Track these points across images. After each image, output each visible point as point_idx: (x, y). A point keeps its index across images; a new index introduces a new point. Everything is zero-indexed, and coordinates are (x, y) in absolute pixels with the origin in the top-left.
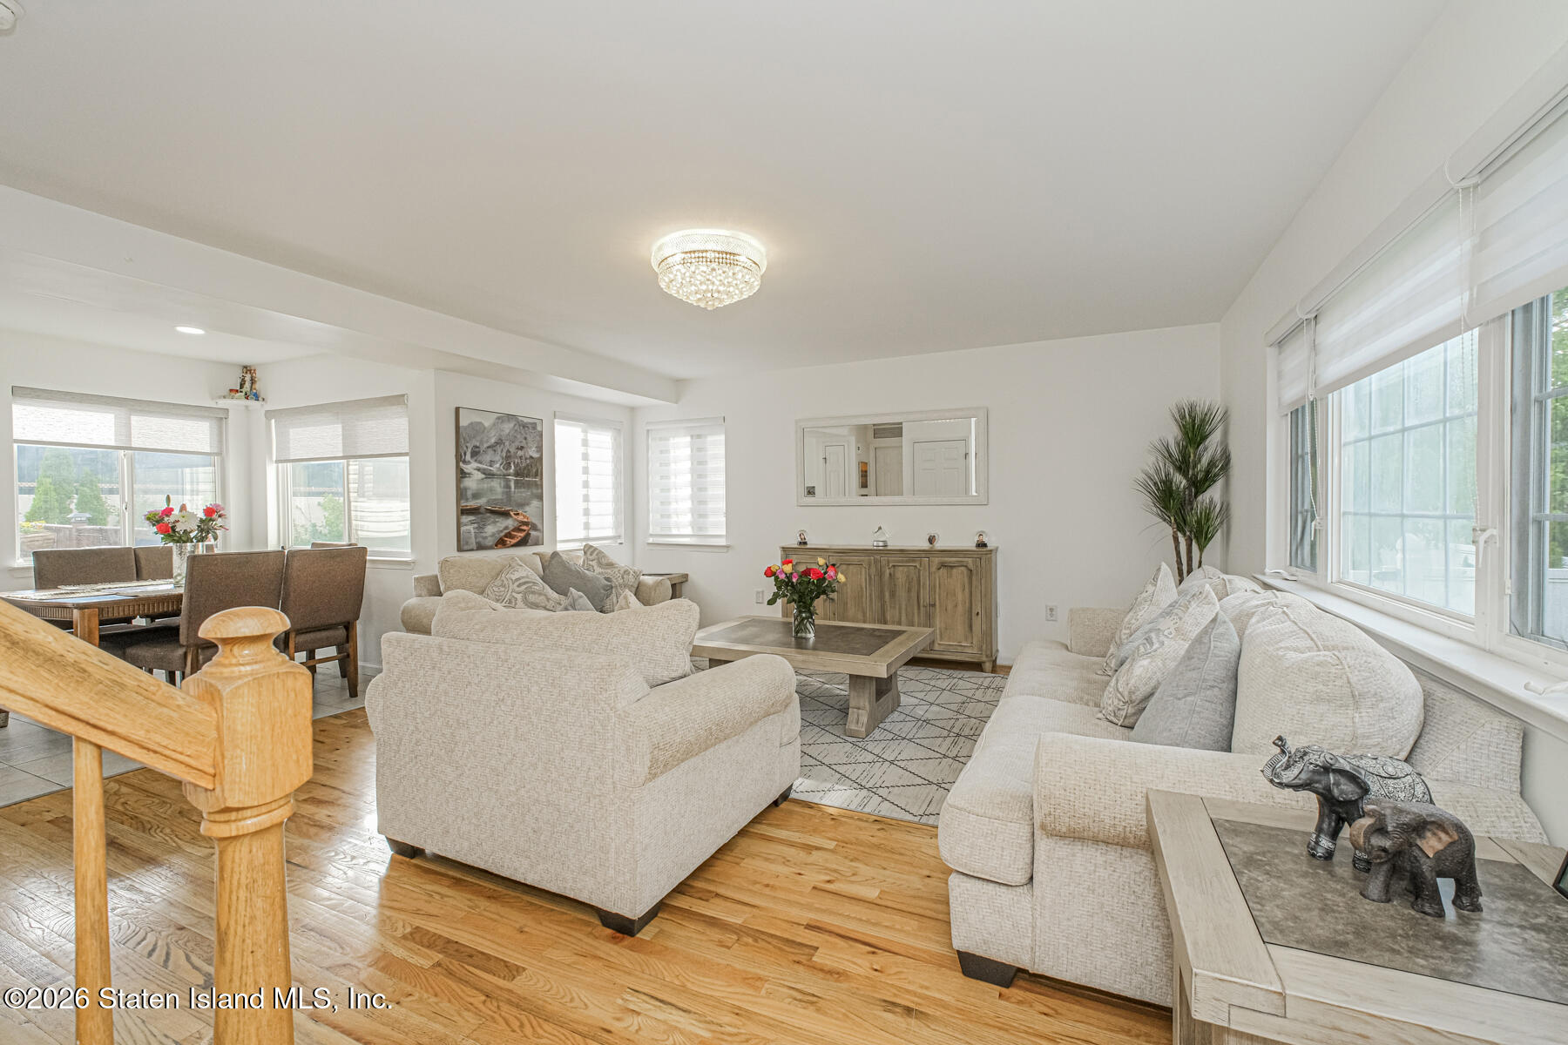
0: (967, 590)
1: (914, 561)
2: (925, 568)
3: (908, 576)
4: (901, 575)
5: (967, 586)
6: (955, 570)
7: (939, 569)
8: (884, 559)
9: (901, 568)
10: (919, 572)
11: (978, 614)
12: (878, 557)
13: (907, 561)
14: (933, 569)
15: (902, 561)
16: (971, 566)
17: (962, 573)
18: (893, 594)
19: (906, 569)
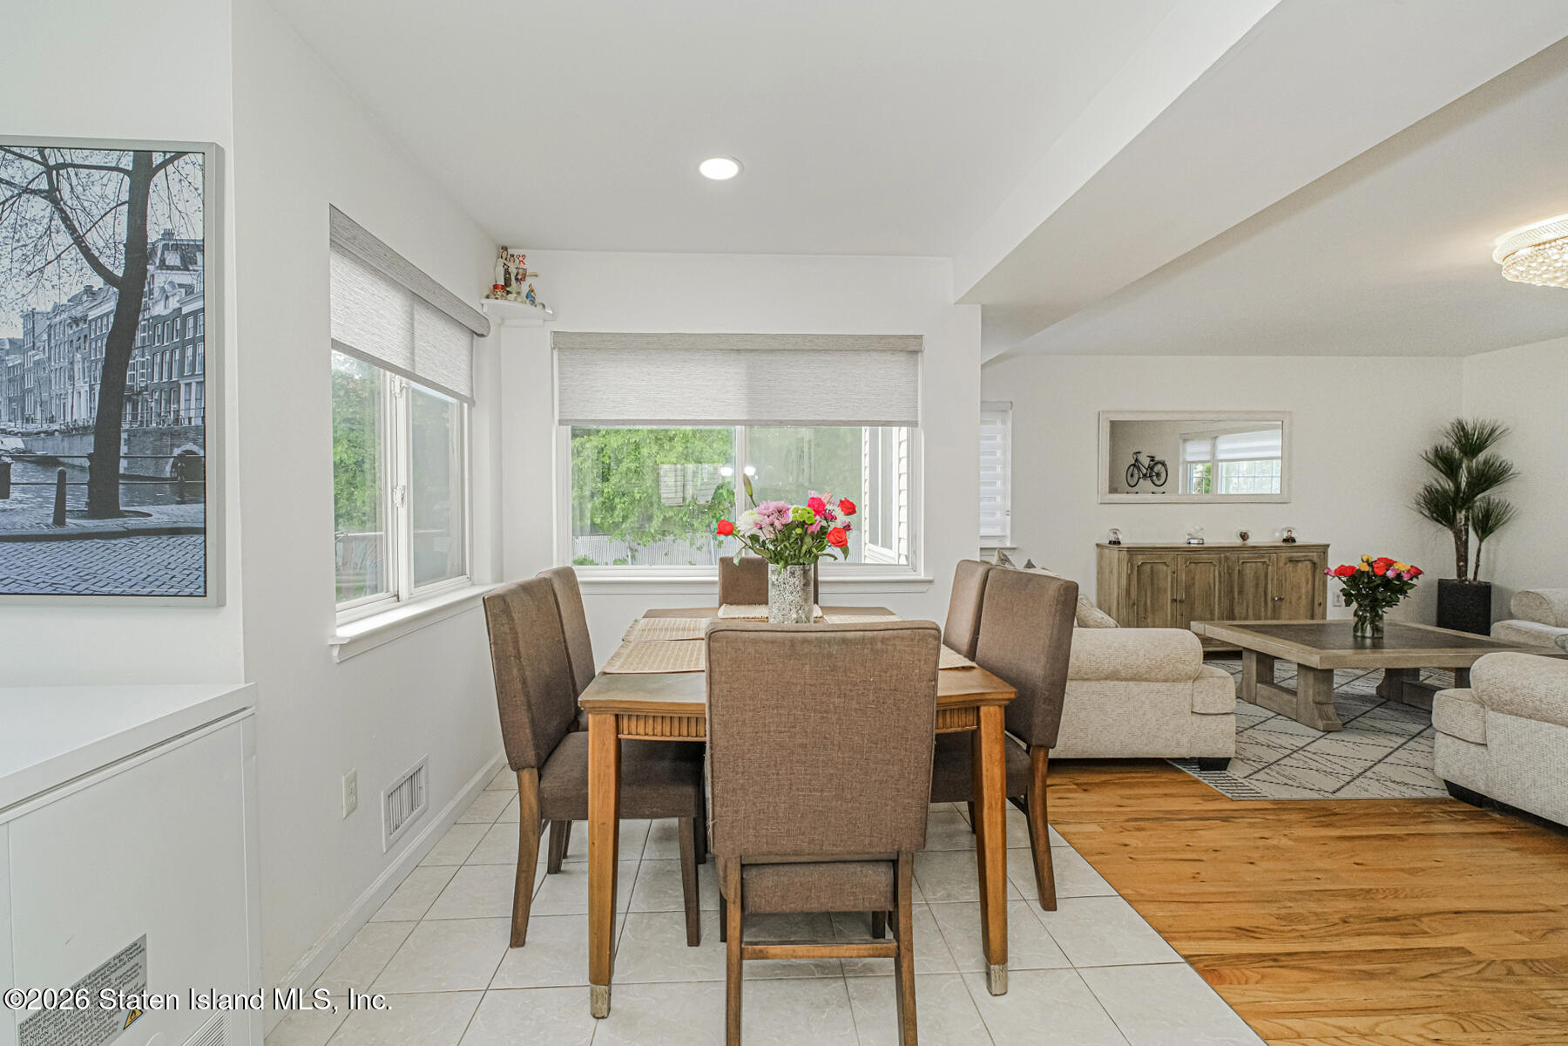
0: (1310, 583)
1: (1263, 557)
2: (1273, 564)
3: (1256, 573)
4: (1249, 571)
5: (1310, 578)
6: (1300, 564)
7: (1286, 564)
8: (1233, 556)
9: (1248, 565)
10: (1267, 568)
11: (1320, 604)
12: (1228, 554)
13: (1258, 558)
14: (1281, 565)
15: (1250, 558)
16: (1316, 559)
17: (1307, 566)
18: (1241, 592)
19: (1254, 565)
